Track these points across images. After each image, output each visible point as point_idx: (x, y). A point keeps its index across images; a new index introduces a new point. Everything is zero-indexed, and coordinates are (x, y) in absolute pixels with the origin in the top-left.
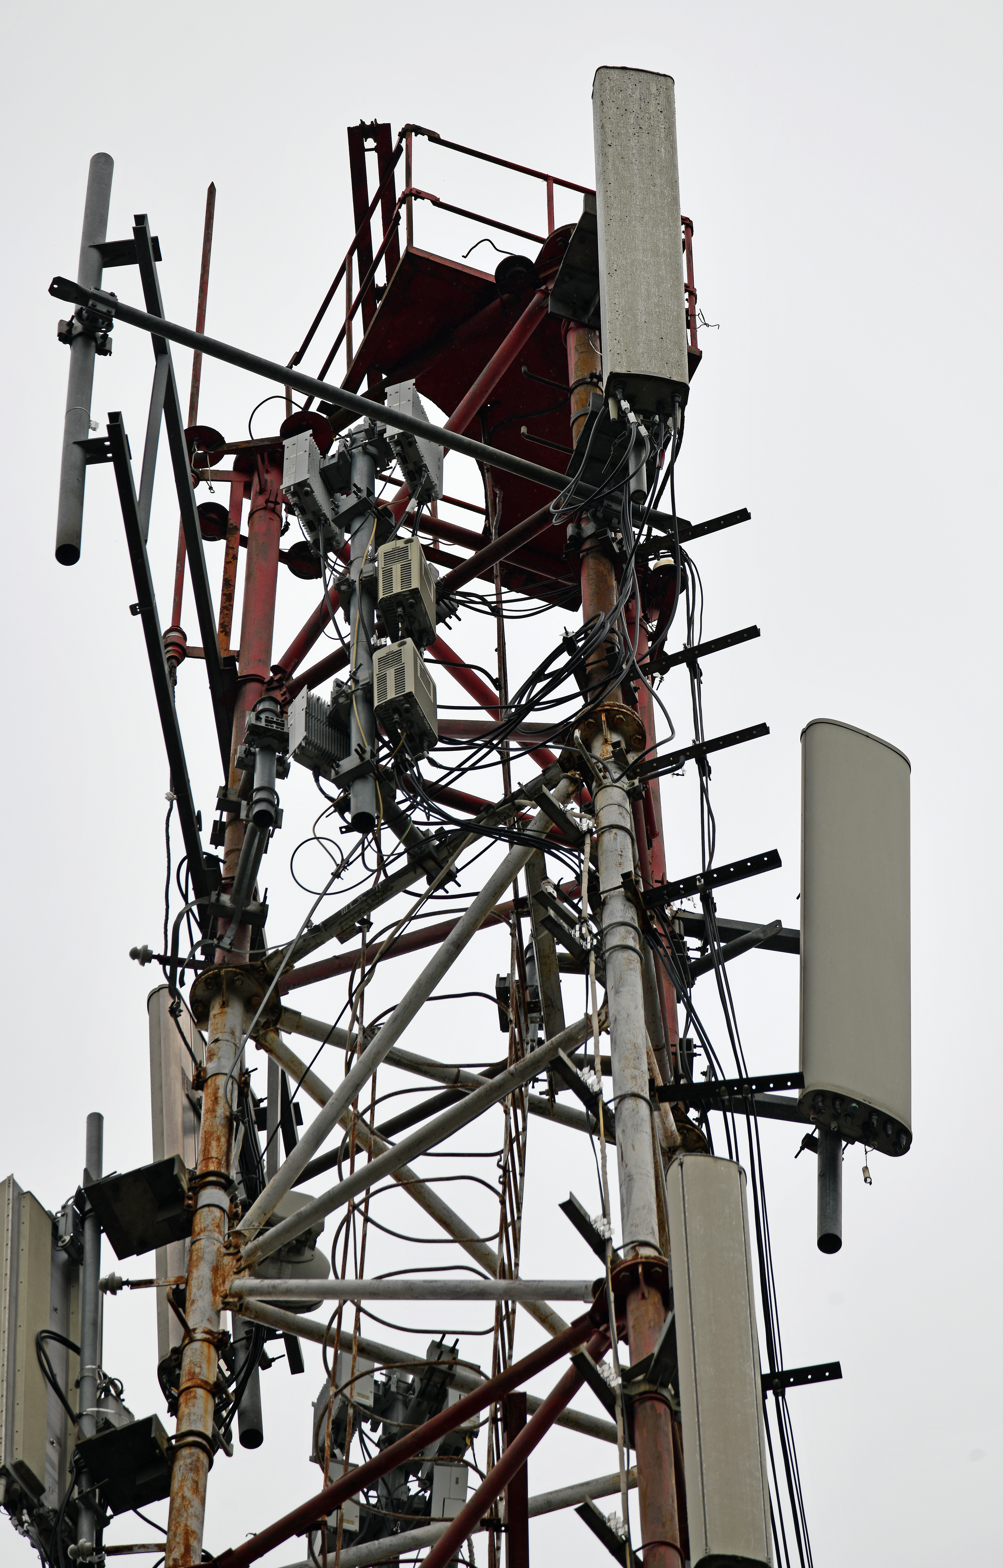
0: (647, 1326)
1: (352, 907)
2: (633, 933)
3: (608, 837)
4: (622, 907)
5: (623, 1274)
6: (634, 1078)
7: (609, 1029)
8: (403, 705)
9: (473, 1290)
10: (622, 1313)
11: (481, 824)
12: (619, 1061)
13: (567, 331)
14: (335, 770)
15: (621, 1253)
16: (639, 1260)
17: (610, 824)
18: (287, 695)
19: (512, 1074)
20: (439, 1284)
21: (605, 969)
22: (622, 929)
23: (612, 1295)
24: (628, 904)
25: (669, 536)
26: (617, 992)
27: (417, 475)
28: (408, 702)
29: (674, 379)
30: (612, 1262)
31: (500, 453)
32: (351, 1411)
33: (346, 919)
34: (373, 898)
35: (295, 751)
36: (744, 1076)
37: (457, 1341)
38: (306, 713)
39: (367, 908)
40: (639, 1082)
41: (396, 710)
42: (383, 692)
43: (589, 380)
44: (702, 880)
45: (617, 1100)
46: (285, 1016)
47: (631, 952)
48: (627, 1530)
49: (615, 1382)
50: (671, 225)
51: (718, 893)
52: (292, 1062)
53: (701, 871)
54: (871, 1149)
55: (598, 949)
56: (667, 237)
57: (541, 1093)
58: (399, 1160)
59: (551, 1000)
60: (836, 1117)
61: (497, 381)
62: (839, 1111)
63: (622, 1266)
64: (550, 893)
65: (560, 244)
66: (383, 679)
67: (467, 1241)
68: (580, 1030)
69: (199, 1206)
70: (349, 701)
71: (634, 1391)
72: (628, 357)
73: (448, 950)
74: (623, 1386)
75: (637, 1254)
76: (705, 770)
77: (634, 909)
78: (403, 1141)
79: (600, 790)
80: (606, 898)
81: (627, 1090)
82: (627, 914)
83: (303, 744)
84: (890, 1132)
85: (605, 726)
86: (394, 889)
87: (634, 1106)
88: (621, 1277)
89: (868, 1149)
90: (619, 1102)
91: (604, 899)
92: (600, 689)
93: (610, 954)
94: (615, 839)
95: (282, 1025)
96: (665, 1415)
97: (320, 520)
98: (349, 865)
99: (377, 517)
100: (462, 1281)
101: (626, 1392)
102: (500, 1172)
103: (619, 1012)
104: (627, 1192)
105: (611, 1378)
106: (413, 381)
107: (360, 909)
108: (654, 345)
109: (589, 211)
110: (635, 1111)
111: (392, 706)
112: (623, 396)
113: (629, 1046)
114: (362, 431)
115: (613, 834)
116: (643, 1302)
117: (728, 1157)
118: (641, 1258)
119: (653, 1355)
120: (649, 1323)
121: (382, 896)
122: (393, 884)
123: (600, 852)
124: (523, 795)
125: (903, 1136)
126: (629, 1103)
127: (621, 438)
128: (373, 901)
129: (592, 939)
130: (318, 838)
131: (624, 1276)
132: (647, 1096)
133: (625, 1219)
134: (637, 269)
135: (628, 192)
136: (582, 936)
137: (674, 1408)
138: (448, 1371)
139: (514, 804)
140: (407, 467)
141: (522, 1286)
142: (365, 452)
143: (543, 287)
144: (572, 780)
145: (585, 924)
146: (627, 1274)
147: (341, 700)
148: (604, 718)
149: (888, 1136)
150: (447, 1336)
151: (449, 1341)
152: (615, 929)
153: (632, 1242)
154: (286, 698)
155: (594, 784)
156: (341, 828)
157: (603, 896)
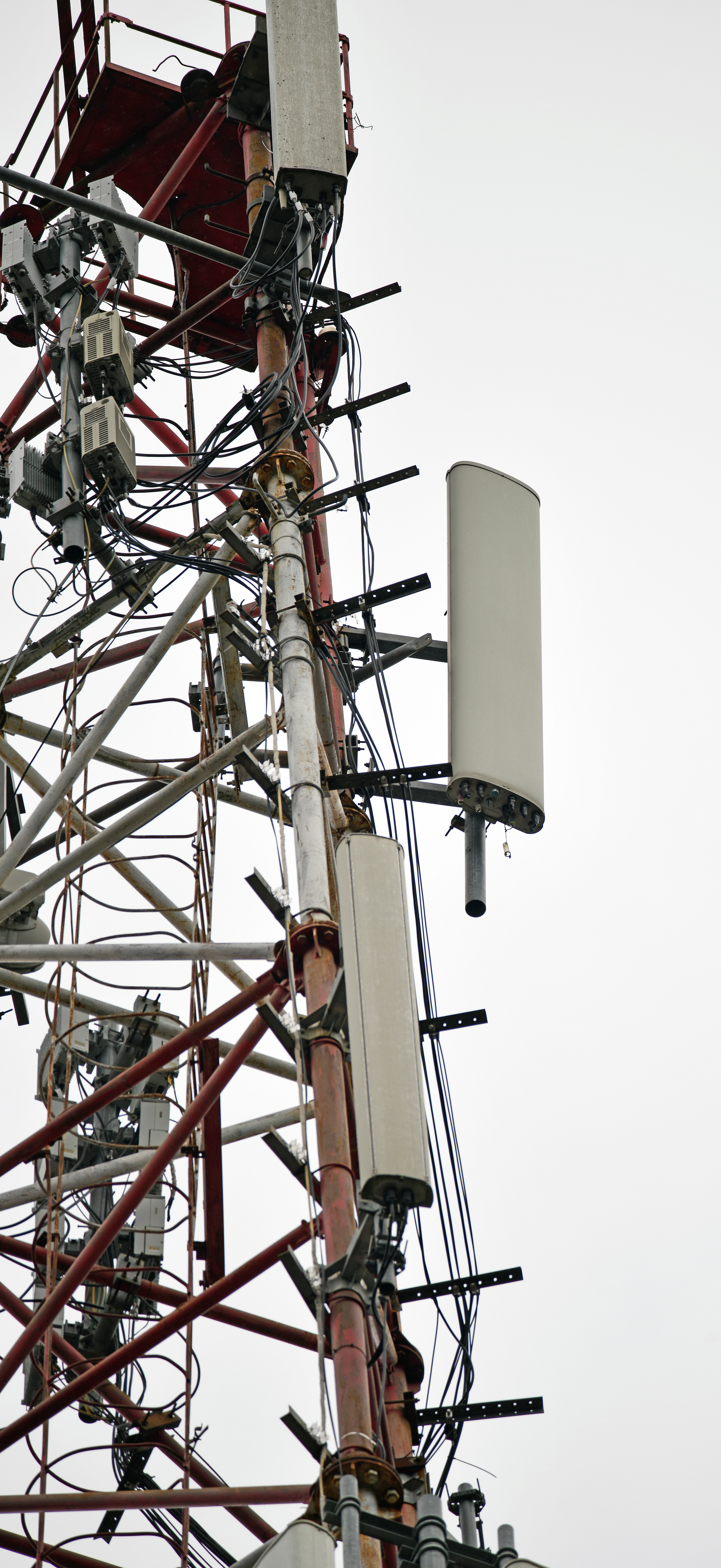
0: (321, 980)
1: (65, 627)
2: (306, 646)
3: (283, 565)
4: (295, 624)
5: (301, 936)
6: (307, 769)
7: (285, 728)
8: (106, 454)
9: (173, 952)
10: (299, 969)
11: (174, 554)
12: (295, 755)
13: (243, 133)
14: (49, 509)
15: (298, 919)
16: (314, 925)
17: (284, 553)
18: (8, 447)
19: (203, 768)
20: (143, 947)
21: (281, 677)
22: (296, 642)
23: (291, 955)
24: (301, 621)
25: (332, 307)
26: (292, 696)
27: (116, 257)
28: (111, 451)
29: (335, 172)
30: (291, 927)
31: (187, 238)
32: (69, 1056)
33: (60, 637)
34: (83, 618)
35: (15, 494)
36: (401, 767)
37: (159, 995)
38: (24, 461)
39: (78, 627)
40: (311, 772)
41: (101, 458)
42: (89, 443)
43: (262, 174)
44: (364, 600)
45: (294, 789)
46: (8, 720)
47: (303, 662)
48: (306, 1154)
49: (294, 1028)
50: (331, 41)
51: (377, 611)
52: (16, 759)
53: (362, 593)
54: (510, 827)
55: (275, 660)
56: (327, 52)
57: (229, 783)
58: (108, 842)
59: (236, 704)
60: (479, 800)
61: (184, 176)
62: (482, 796)
63: (300, 930)
64: (234, 613)
65: (236, 58)
66: (89, 431)
67: (166, 910)
68: (261, 729)
70: (60, 451)
71: (311, 1036)
72: (295, 154)
73: (147, 663)
74: (302, 1032)
75: (312, 920)
76: (364, 506)
77: (305, 625)
78: (111, 826)
79: (276, 524)
80: (281, 616)
81: (302, 780)
82: (300, 630)
83: (22, 488)
84: (526, 813)
85: (279, 470)
86: (101, 611)
87: (308, 793)
88: (298, 939)
89: (508, 827)
90: (295, 791)
91: (280, 617)
92: (275, 438)
93: (286, 664)
94: (289, 566)
95: (7, 728)
96: (337, 1056)
97: (33, 297)
98: (62, 591)
99: (83, 294)
100: (163, 945)
101: (304, 1037)
102: (195, 851)
103: (294, 713)
104: (303, 867)
105: (291, 1025)
106: (112, 177)
107: (72, 628)
108: (317, 144)
109: (261, 31)
110: (309, 798)
111: (98, 455)
112: (291, 188)
113: (303, 742)
114: (69, 221)
115: (287, 562)
116: (318, 960)
117: (389, 836)
118: (316, 923)
119: (326, 1005)
120: (323, 978)
121: (90, 616)
122: (100, 607)
123: (276, 577)
124: (210, 529)
125: (537, 816)
126: (303, 791)
127: (290, 223)
128: (84, 621)
129: (270, 652)
130: (35, 568)
131: (301, 938)
132: (319, 785)
133: (301, 890)
134: (301, 79)
135: (293, 14)
136: (262, 649)
137: (345, 1050)
138: (152, 1021)
139: (202, 537)
140: (108, 251)
141: (214, 948)
142: (72, 238)
143: (222, 96)
144: (252, 516)
145: (264, 639)
146: (304, 936)
147: (54, 450)
148: (278, 463)
149: (524, 816)
150: (150, 991)
151: (152, 996)
152: (289, 643)
153: (308, 909)
154: (6, 449)
155: (270, 519)
156: (55, 559)
157: (279, 615)
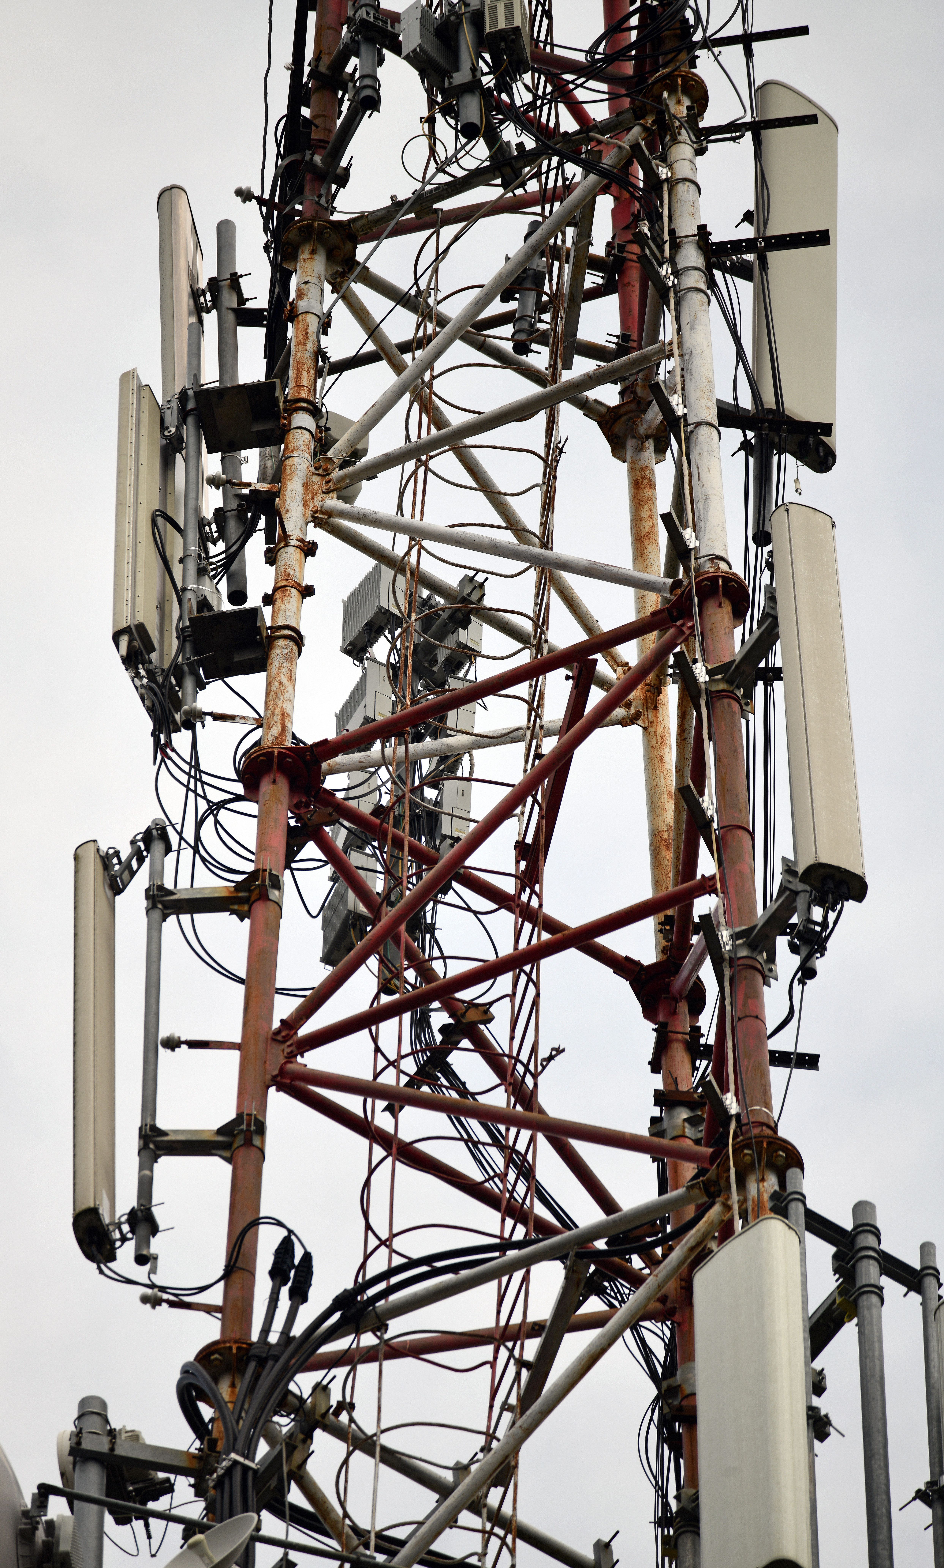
1: (434, 192)
3: (681, 188)
6: (708, 408)
8: (510, 36)
14: (449, 80)
16: (720, 574)
23: (696, 600)
24: (700, 251)
26: (692, 329)
28: (515, 34)
33: (426, 201)
34: (453, 188)
35: (409, 53)
41: (503, 39)
42: (494, 21)
44: (758, 243)
46: (356, 268)
47: (702, 295)
48: (712, 810)
52: (362, 310)
53: (755, 237)
63: (706, 576)
64: (646, 234)
66: (494, 9)
68: (656, 353)
69: (292, 427)
71: (715, 688)
75: (719, 568)
76: (760, 143)
77: (703, 256)
79: (675, 144)
81: (703, 418)
82: (699, 261)
83: (418, 50)
84: (822, 454)
85: (679, 89)
87: (709, 433)
88: (703, 584)
89: (799, 463)
90: (695, 427)
91: (679, 243)
92: (673, 54)
93: (685, 293)
94: (688, 191)
95: (354, 275)
103: (694, 347)
104: (704, 509)
111: (500, 35)
113: (704, 379)
115: (686, 187)
116: (720, 609)
118: (722, 572)
119: (734, 660)
120: (725, 629)
123: (674, 200)
124: (596, 130)
125: (830, 458)
126: (705, 430)
128: (452, 191)
131: (706, 584)
132: (717, 426)
137: (744, 707)
138: (475, 603)
139: (588, 135)
144: (646, 129)
146: (709, 583)
147: (452, 18)
148: (680, 82)
149: (820, 457)
150: (482, 573)
151: (480, 578)
152: (689, 272)
153: (710, 555)
155: (668, 138)
157: (678, 240)
